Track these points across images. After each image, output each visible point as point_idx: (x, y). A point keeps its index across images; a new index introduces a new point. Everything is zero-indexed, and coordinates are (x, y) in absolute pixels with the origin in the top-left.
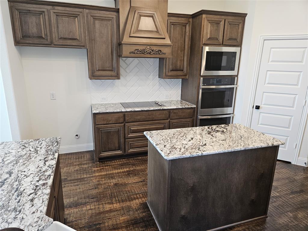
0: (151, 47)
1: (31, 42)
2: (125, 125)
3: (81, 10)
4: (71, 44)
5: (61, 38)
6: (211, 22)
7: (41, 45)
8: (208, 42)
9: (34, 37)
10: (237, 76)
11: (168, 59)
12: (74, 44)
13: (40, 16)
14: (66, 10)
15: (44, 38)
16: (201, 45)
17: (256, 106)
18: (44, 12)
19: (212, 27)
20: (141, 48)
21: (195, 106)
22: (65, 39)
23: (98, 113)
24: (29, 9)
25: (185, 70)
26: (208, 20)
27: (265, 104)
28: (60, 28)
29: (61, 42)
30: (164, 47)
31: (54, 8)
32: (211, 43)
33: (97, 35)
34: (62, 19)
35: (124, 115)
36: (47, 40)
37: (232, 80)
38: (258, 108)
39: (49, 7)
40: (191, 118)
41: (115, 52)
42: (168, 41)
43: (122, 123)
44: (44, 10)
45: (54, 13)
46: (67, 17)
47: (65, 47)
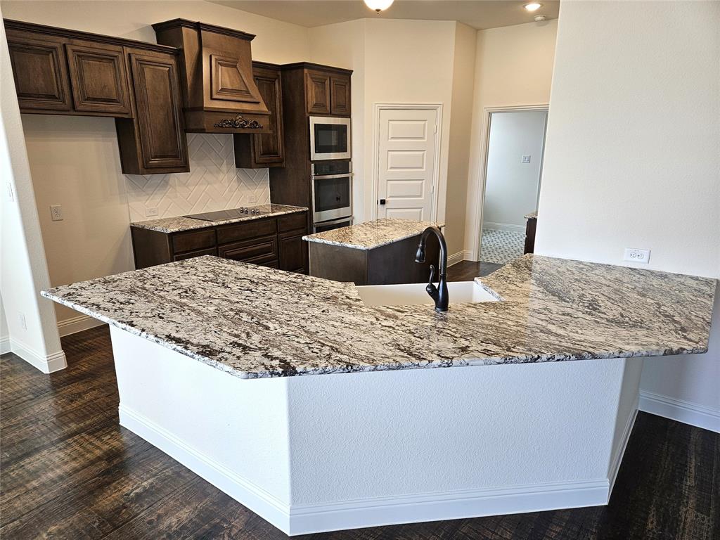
0: (244, 115)
1: (34, 106)
2: (217, 249)
3: (118, 48)
4: (107, 110)
5: (88, 99)
6: (315, 80)
7: (52, 112)
8: (315, 110)
9: (38, 96)
10: (350, 160)
11: (256, 135)
12: (111, 110)
13: (48, 55)
14: (92, 46)
15: (57, 98)
16: (307, 115)
17: (381, 200)
18: (55, 48)
19: (317, 90)
20: (229, 118)
21: (308, 209)
22: (95, 99)
23: (177, 232)
24: (26, 41)
25: (280, 152)
26: (312, 78)
27: (390, 197)
28: (87, 81)
29: (88, 106)
30: (260, 116)
31: (73, 42)
32: (318, 112)
33: (149, 93)
34: (89, 63)
35: (216, 231)
36: (64, 102)
37: (345, 165)
38: (383, 202)
39: (64, 40)
40: (303, 228)
41: (178, 124)
42: (263, 108)
43: (213, 246)
44: (56, 45)
45: (74, 51)
46: (96, 59)
47: (96, 114)
